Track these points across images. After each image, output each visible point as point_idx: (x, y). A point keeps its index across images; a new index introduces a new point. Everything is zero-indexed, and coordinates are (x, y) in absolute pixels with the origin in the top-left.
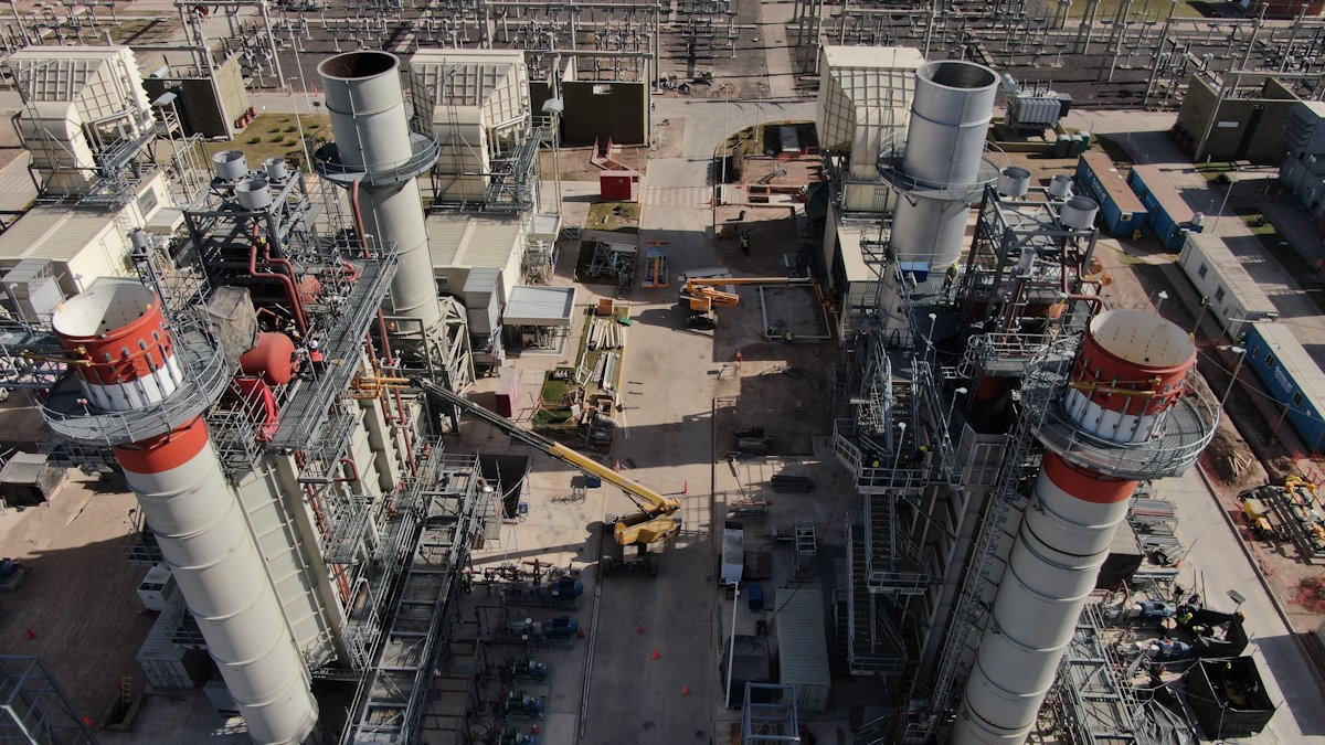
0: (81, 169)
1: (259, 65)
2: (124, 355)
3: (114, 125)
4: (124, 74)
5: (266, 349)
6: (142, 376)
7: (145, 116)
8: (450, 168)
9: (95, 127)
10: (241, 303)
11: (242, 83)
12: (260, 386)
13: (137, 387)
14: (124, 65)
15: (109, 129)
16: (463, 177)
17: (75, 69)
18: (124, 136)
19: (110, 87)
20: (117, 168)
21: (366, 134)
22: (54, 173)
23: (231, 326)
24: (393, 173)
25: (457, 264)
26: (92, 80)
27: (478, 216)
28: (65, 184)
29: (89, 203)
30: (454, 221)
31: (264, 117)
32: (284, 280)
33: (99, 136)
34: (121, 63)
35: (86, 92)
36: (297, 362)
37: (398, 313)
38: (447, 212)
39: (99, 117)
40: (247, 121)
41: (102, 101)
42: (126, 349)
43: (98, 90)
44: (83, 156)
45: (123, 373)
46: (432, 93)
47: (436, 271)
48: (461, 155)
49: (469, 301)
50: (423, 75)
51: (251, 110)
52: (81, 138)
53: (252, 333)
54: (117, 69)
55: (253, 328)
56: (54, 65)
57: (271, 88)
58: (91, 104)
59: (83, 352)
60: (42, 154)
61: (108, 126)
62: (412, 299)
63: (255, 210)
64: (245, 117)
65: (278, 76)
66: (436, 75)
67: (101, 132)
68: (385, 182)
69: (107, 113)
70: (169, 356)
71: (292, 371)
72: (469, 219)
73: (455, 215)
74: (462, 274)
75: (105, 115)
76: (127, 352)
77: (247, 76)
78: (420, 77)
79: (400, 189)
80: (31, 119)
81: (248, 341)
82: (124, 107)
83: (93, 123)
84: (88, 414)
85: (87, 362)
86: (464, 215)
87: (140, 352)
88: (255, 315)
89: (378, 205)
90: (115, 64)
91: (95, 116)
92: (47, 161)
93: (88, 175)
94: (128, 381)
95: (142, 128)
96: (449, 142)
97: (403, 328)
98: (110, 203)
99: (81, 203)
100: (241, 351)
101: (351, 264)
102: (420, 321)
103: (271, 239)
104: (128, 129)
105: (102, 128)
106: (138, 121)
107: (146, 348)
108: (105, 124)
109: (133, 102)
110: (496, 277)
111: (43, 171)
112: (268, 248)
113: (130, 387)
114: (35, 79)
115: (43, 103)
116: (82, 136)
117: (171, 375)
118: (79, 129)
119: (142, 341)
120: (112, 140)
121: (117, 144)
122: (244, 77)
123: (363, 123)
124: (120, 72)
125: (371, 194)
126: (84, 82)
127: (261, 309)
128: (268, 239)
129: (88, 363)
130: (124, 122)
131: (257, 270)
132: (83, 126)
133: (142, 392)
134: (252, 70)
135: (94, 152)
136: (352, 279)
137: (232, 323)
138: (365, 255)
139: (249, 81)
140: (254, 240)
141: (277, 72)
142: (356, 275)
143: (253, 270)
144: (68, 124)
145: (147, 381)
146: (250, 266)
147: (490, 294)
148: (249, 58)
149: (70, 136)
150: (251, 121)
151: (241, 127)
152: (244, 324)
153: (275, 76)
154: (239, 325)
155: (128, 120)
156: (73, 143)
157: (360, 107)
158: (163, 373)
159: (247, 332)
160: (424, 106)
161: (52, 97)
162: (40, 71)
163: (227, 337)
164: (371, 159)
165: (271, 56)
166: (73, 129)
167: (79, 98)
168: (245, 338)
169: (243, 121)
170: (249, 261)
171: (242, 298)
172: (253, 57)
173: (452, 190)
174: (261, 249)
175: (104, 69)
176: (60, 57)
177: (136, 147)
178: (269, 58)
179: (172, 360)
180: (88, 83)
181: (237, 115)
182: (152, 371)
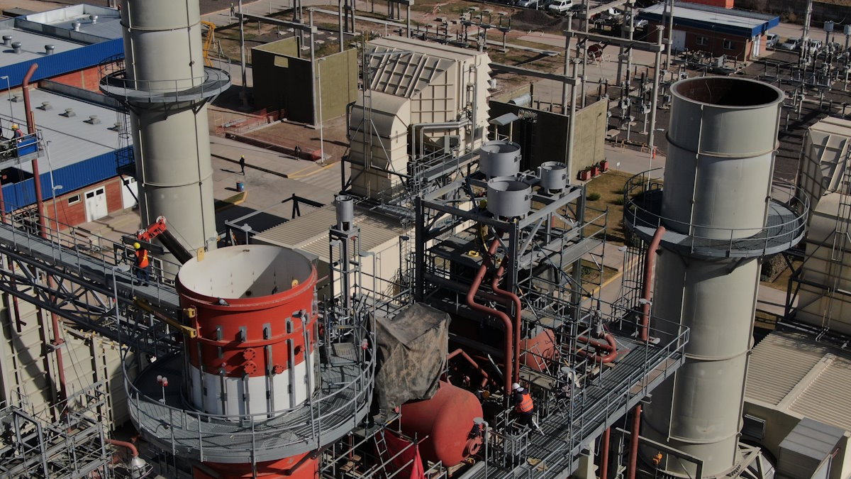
0: (391, 173)
1: (632, 118)
2: (239, 338)
3: (442, 134)
4: (472, 81)
5: (441, 407)
6: (252, 375)
7: (478, 133)
8: (819, 278)
9: (422, 132)
10: (432, 331)
11: (603, 134)
12: (410, 454)
13: (240, 387)
14: (476, 72)
15: (435, 137)
16: (834, 294)
17: (425, 65)
18: (447, 149)
19: (453, 92)
20: (425, 181)
21: (706, 184)
22: (363, 171)
23: (406, 356)
24: (726, 245)
25: (785, 408)
26: (438, 80)
27: (838, 352)
28: (370, 185)
29: (384, 211)
30: (799, 349)
31: (614, 174)
32: (504, 322)
33: (422, 142)
34: (473, 69)
35: (426, 92)
36: (478, 440)
37: (672, 443)
38: (795, 335)
39: (429, 122)
40: (593, 174)
41: (439, 106)
42: (244, 330)
43: (439, 93)
44: (399, 159)
45: (230, 362)
46: (826, 174)
47: (747, 408)
48: (841, 263)
49: (785, 462)
50: (822, 148)
51: (603, 164)
52: (404, 140)
53: (432, 377)
54: (466, 74)
55: (436, 372)
56: (407, 57)
57: (636, 146)
58: (426, 106)
59: (191, 316)
60: (359, 148)
61: (436, 134)
62: (699, 429)
63: (502, 218)
64: (593, 169)
65: (649, 135)
66: (839, 152)
67: (426, 139)
68: (712, 253)
69: (439, 119)
70: (298, 362)
71: (466, 452)
72: (823, 354)
73: (805, 341)
74: (788, 423)
75: (436, 122)
76: (244, 334)
77: (615, 128)
78: (817, 150)
79: (729, 271)
80: (362, 108)
81: (422, 386)
82: (459, 118)
83: (422, 127)
84: (163, 400)
85: (192, 330)
86: (818, 345)
87: (260, 340)
88: (446, 356)
89: (691, 284)
90: (467, 68)
91: (427, 120)
92: (361, 156)
93: (395, 181)
94: (231, 375)
95: (469, 145)
96: (828, 242)
97: (673, 468)
98: (404, 217)
99: (377, 208)
100: (407, 395)
101: (614, 340)
102: (700, 464)
103: (508, 262)
104: (454, 143)
105: (429, 135)
106: (468, 137)
107: (270, 337)
108: (433, 131)
109: (470, 115)
110: (835, 441)
111: (356, 166)
112: (501, 273)
113: (232, 385)
114: (384, 67)
115: (381, 94)
116: (405, 138)
117: (290, 389)
118: (405, 130)
119: (268, 326)
120: (434, 151)
121: (437, 155)
122: (610, 128)
123: (707, 168)
124: (468, 79)
125: (687, 266)
126: (428, 81)
127: (459, 351)
128: (504, 263)
129: (194, 333)
130: (453, 133)
131: (475, 300)
132: (409, 128)
133: (244, 398)
134: (623, 121)
135: (410, 158)
136: (606, 359)
137: (410, 353)
138: (640, 337)
139: (614, 133)
140: (487, 258)
141: (649, 129)
142: (613, 355)
143: (471, 297)
144: (396, 122)
145: (256, 384)
146: (468, 292)
147: (818, 462)
148: (624, 107)
149: (393, 135)
150: (598, 175)
151: (584, 179)
152: (425, 361)
153: (646, 133)
154: (420, 360)
155: (458, 133)
156: (393, 142)
157: (710, 143)
158: (281, 380)
159: (426, 374)
160: (810, 188)
161: (392, 89)
162: (391, 61)
163: (394, 369)
164: (703, 217)
165: (649, 111)
166: (398, 129)
167: (417, 97)
168: (420, 380)
169: (589, 173)
170: (470, 285)
171: (436, 326)
172: (629, 108)
173: (813, 308)
174: (491, 274)
175: (453, 71)
176: (415, 50)
177: (455, 163)
178: (647, 111)
179: (300, 369)
180: (432, 83)
181: (584, 165)
182: (267, 374)
